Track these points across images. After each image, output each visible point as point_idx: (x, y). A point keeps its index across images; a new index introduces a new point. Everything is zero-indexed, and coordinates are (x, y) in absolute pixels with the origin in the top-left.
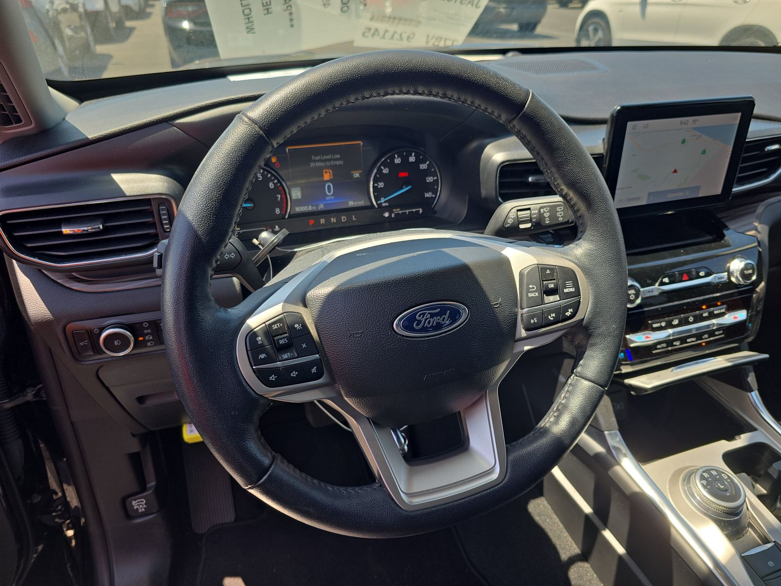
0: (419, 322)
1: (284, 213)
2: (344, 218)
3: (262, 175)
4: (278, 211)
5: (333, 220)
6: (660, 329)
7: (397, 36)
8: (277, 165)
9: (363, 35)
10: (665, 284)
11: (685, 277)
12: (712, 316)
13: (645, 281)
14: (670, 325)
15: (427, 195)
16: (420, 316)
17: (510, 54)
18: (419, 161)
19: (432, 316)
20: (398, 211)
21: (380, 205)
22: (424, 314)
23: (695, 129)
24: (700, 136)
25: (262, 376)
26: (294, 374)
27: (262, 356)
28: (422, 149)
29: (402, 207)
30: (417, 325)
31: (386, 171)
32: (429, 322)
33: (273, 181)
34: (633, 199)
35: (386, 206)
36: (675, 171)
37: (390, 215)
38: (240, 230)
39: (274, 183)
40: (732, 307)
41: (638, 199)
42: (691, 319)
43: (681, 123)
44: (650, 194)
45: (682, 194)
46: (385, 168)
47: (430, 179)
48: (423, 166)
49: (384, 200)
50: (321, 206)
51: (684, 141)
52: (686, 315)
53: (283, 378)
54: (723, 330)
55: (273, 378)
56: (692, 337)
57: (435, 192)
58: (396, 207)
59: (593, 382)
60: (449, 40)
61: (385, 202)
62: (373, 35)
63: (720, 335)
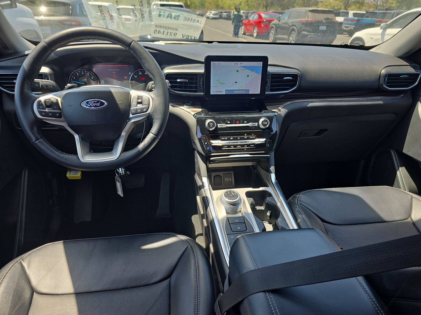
0: (89, 104)
3: (89, 74)
6: (225, 140)
7: (169, 34)
9: (154, 32)
10: (228, 124)
11: (238, 122)
12: (248, 139)
13: (220, 122)
14: (229, 139)
16: (90, 102)
17: (214, 43)
19: (94, 103)
22: (91, 102)
23: (242, 67)
24: (245, 69)
25: (41, 113)
26: (50, 114)
27: (41, 107)
30: (89, 105)
32: (93, 105)
33: (93, 76)
34: (219, 91)
36: (236, 82)
39: (93, 77)
40: (259, 136)
41: (221, 92)
42: (238, 138)
43: (235, 64)
44: (226, 90)
45: (241, 92)
46: (135, 76)
49: (135, 87)
51: (237, 71)
52: (237, 137)
53: (46, 114)
54: (254, 145)
55: (43, 114)
56: (239, 146)
59: (153, 134)
60: (193, 37)
62: (159, 33)
63: (252, 147)
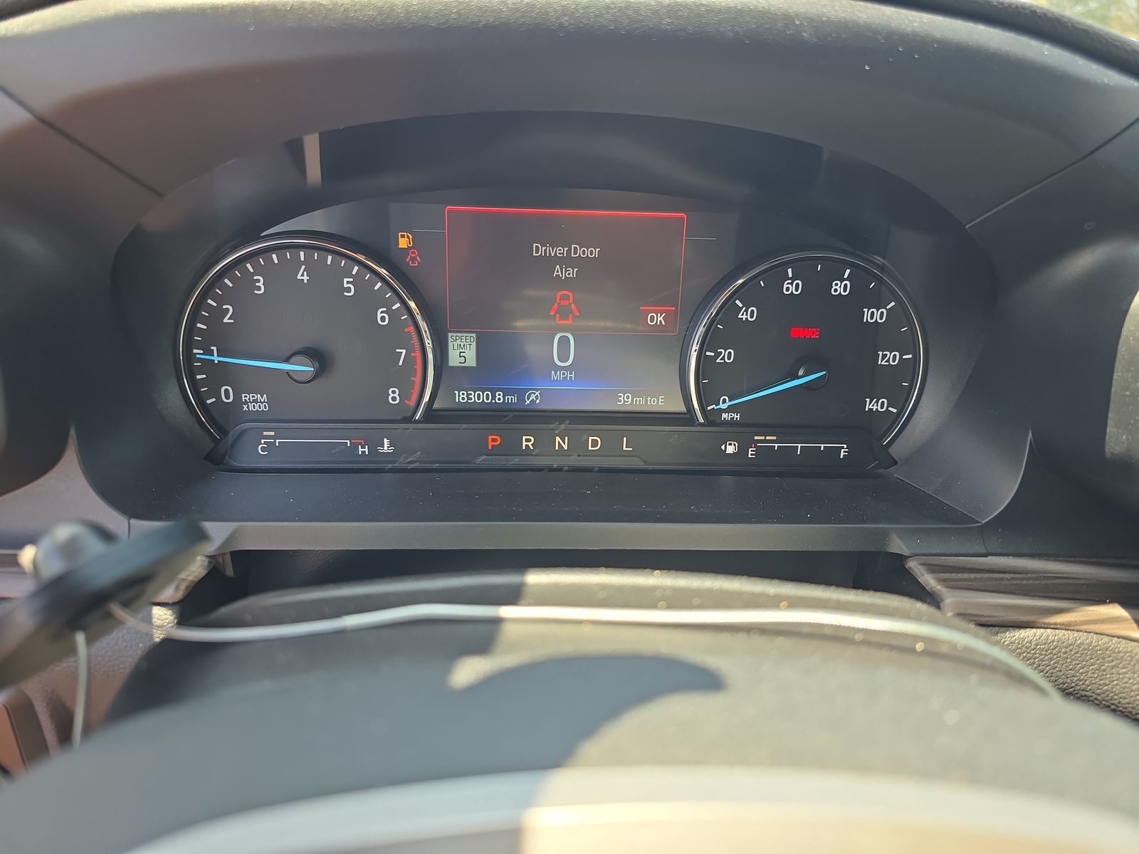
1: (412, 404)
2: (594, 442)
4: (394, 395)
5: (561, 443)
8: (413, 259)
15: (872, 405)
18: (863, 296)
20: (771, 441)
21: (712, 419)
28: (879, 260)
29: (784, 430)
31: (747, 315)
35: (732, 423)
37: (742, 451)
38: (274, 437)
46: (747, 305)
47: (889, 358)
48: (875, 315)
49: (728, 404)
50: (533, 397)
57: (899, 399)
58: (766, 428)
61: (730, 409)
